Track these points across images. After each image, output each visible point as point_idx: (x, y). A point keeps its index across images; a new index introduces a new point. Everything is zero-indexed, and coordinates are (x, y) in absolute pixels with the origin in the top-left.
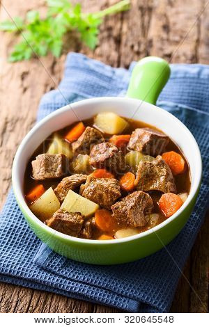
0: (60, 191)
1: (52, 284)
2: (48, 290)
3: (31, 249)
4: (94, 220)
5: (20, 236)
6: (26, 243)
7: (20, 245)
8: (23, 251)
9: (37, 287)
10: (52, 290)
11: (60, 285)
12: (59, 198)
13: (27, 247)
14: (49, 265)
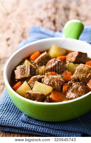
0: (31, 83)
1: (32, 129)
2: (30, 133)
3: (19, 114)
4: (51, 96)
5: (12, 107)
6: (15, 110)
7: (12, 111)
8: (14, 115)
9: (23, 132)
10: (32, 133)
11: (36, 129)
12: (30, 87)
13: (17, 113)
14: (29, 121)
